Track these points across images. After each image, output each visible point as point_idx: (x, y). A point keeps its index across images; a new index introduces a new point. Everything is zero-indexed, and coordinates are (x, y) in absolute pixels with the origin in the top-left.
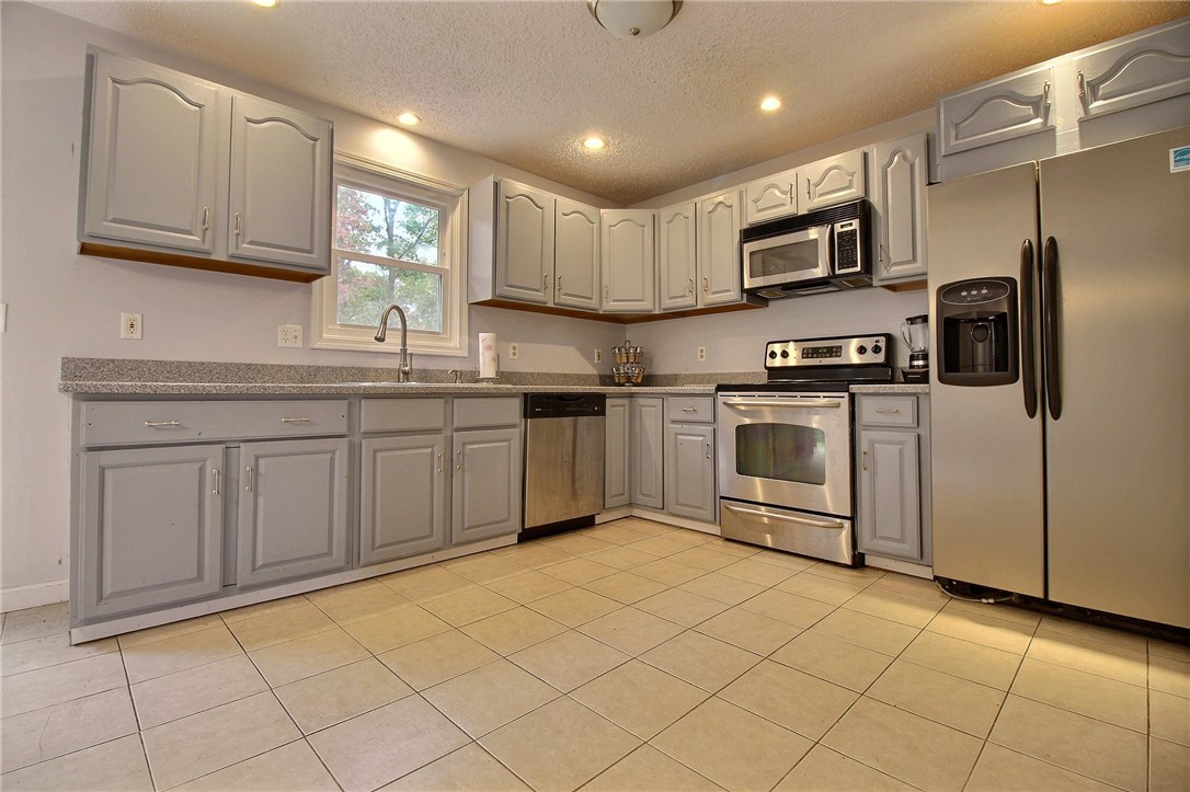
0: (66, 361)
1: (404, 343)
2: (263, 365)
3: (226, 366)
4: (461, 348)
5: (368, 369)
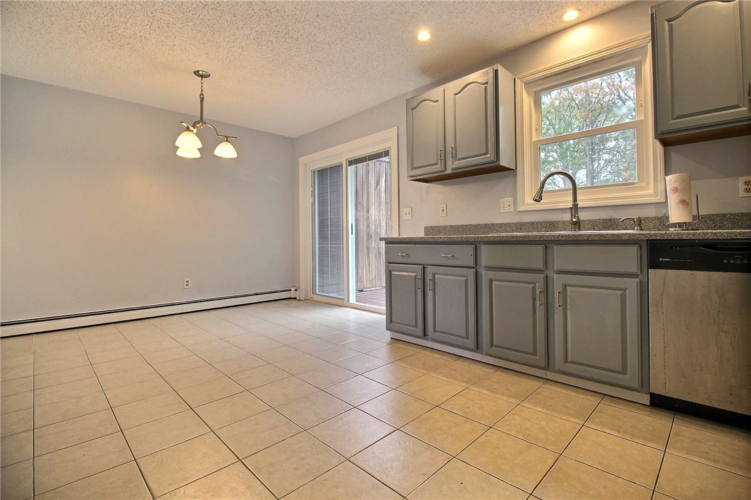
0: (425, 228)
1: (575, 199)
2: (492, 224)
3: (476, 226)
4: (656, 194)
5: (557, 222)
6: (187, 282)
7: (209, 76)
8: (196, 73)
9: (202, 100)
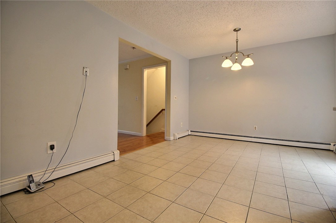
6: (255, 127)
7: (240, 29)
8: (235, 30)
9: (237, 42)
